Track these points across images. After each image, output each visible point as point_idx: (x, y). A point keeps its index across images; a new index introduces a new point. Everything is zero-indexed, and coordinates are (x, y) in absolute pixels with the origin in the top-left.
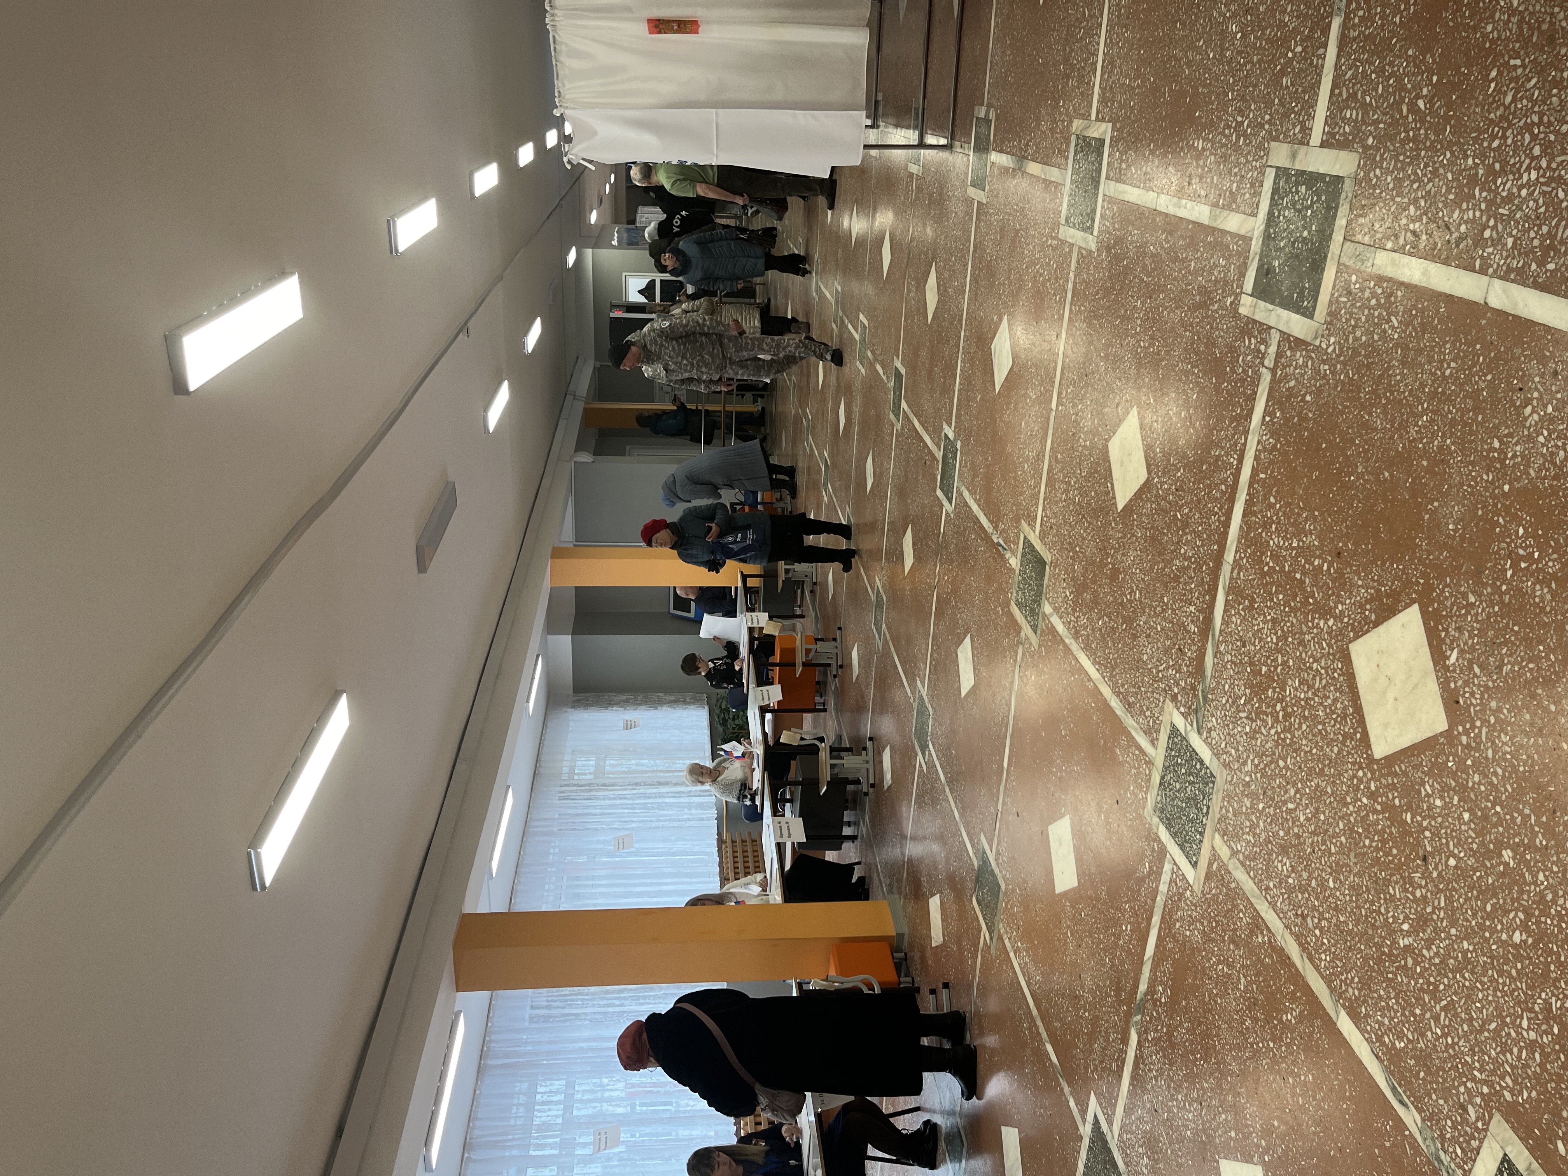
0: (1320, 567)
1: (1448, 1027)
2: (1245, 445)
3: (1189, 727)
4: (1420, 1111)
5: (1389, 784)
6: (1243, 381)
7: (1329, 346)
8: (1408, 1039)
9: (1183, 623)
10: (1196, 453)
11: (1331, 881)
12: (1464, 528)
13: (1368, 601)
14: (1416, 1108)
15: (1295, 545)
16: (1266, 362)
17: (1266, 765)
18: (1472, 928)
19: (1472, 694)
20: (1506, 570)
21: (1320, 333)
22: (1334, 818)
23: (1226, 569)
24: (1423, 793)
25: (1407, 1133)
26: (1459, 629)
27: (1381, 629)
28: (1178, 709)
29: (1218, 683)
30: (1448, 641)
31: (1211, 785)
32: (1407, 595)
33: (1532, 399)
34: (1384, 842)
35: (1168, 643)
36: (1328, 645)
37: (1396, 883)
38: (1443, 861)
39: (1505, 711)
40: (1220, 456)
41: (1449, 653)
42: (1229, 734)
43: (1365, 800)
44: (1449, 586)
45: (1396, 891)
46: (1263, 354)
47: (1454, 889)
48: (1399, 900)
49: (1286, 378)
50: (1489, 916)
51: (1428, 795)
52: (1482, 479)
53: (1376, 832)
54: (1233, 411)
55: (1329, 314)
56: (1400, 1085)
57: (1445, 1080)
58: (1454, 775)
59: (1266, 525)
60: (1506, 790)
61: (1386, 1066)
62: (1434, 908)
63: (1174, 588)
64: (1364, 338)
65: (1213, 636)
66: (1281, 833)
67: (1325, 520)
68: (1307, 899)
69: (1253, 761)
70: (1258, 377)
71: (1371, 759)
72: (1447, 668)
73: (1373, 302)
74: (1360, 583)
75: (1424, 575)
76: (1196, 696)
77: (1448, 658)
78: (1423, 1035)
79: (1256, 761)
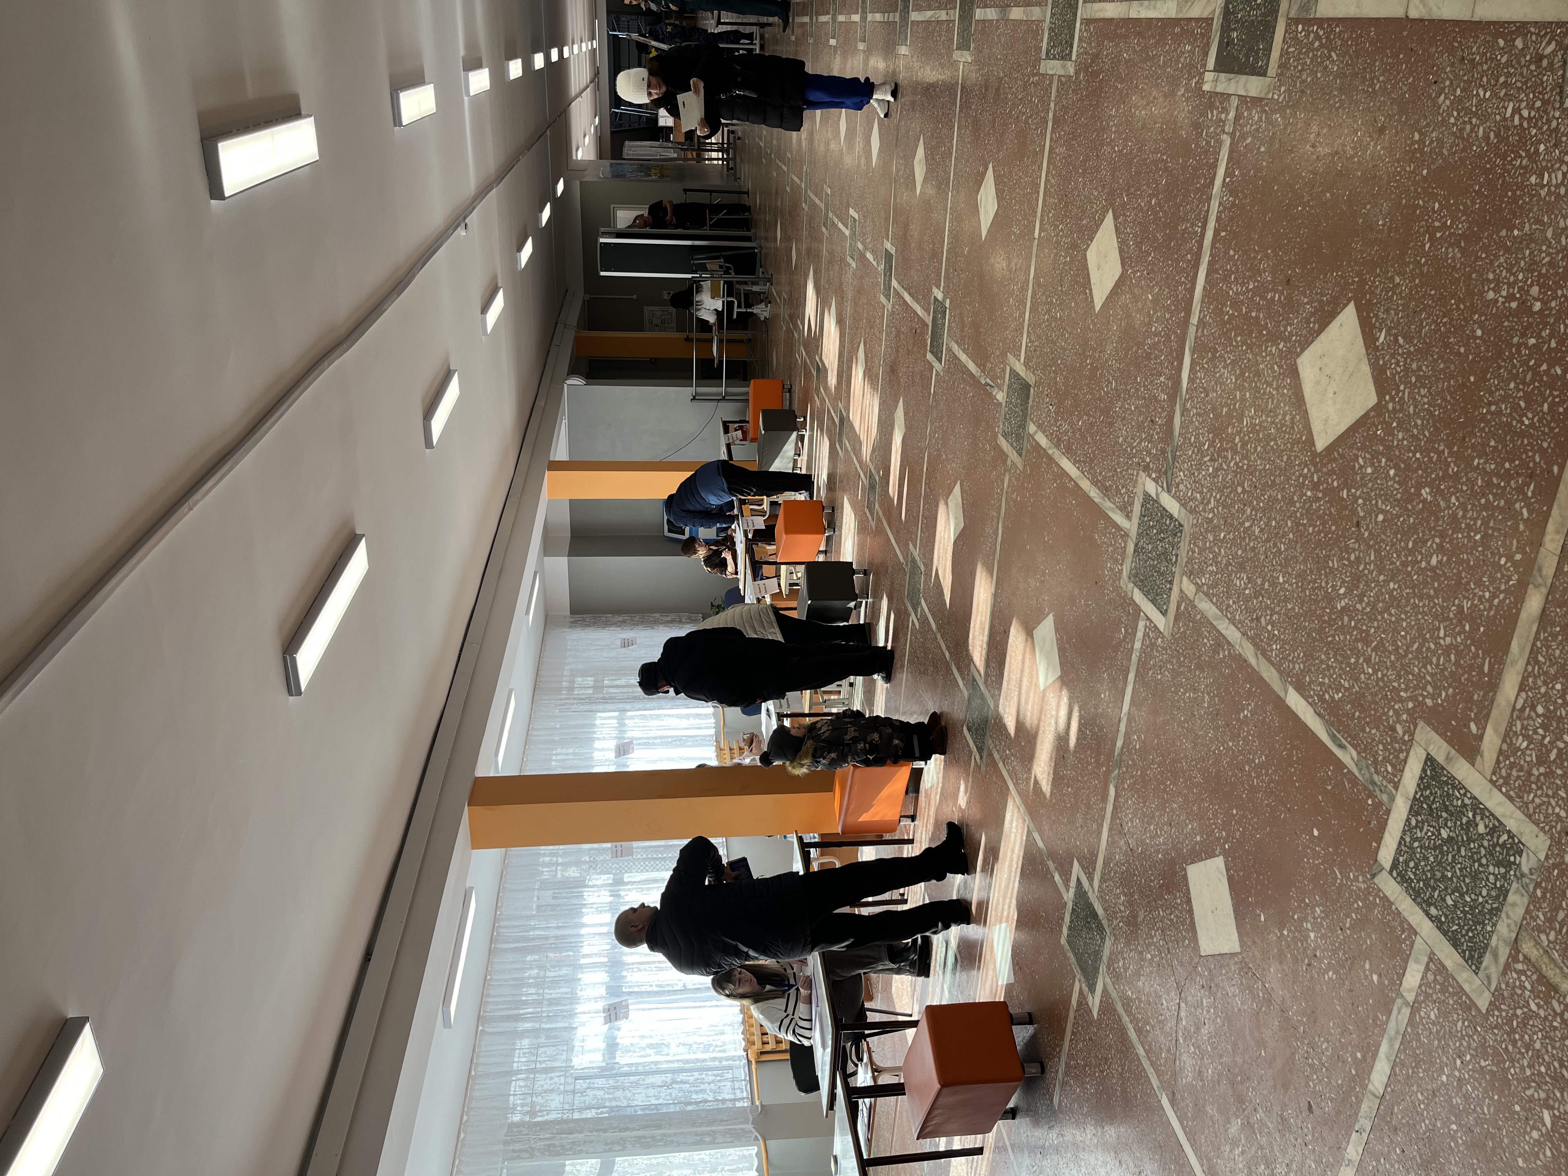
0: (1273, 298)
1: (1377, 663)
2: (1208, 211)
3: (1160, 489)
4: (1355, 747)
5: (1329, 471)
6: (1207, 151)
7: (1279, 96)
8: (1345, 688)
9: (1154, 396)
10: (1165, 233)
11: (1281, 578)
12: (1391, 220)
13: (1312, 314)
14: (1353, 745)
15: (1251, 287)
16: (1227, 129)
17: (1226, 497)
18: (1397, 568)
19: (1397, 364)
20: (1424, 245)
21: (1272, 87)
22: (1283, 520)
23: (1192, 330)
24: (1357, 466)
25: (1345, 771)
26: (1387, 311)
27: (1323, 336)
28: (1150, 476)
29: (1185, 439)
30: (1378, 324)
31: (1179, 534)
32: (1345, 296)
33: (1444, 88)
34: (1323, 524)
35: (1140, 419)
36: (1280, 367)
37: (1334, 555)
38: (1373, 521)
39: (1424, 368)
40: (1186, 228)
41: (1378, 334)
42: (1195, 482)
43: (1309, 493)
44: (1379, 275)
45: (1334, 563)
46: (1224, 122)
47: (1383, 541)
48: (1337, 569)
49: (1243, 137)
50: (1411, 552)
51: (1361, 467)
52: (1406, 171)
53: (1319, 517)
54: (1197, 183)
55: (1279, 67)
56: (1339, 732)
57: (1376, 710)
58: (1382, 441)
59: (1226, 278)
60: (1425, 436)
61: (1327, 721)
62: (1366, 564)
63: (1146, 366)
64: (1309, 80)
65: (1181, 396)
66: (1240, 552)
67: (1276, 254)
68: (1261, 602)
69: (1215, 497)
70: (1220, 143)
71: (1315, 454)
72: (1376, 349)
73: (1317, 44)
74: (1306, 300)
75: (1359, 274)
76: (1166, 458)
77: (1378, 339)
78: (1357, 679)
79: (1218, 496)
